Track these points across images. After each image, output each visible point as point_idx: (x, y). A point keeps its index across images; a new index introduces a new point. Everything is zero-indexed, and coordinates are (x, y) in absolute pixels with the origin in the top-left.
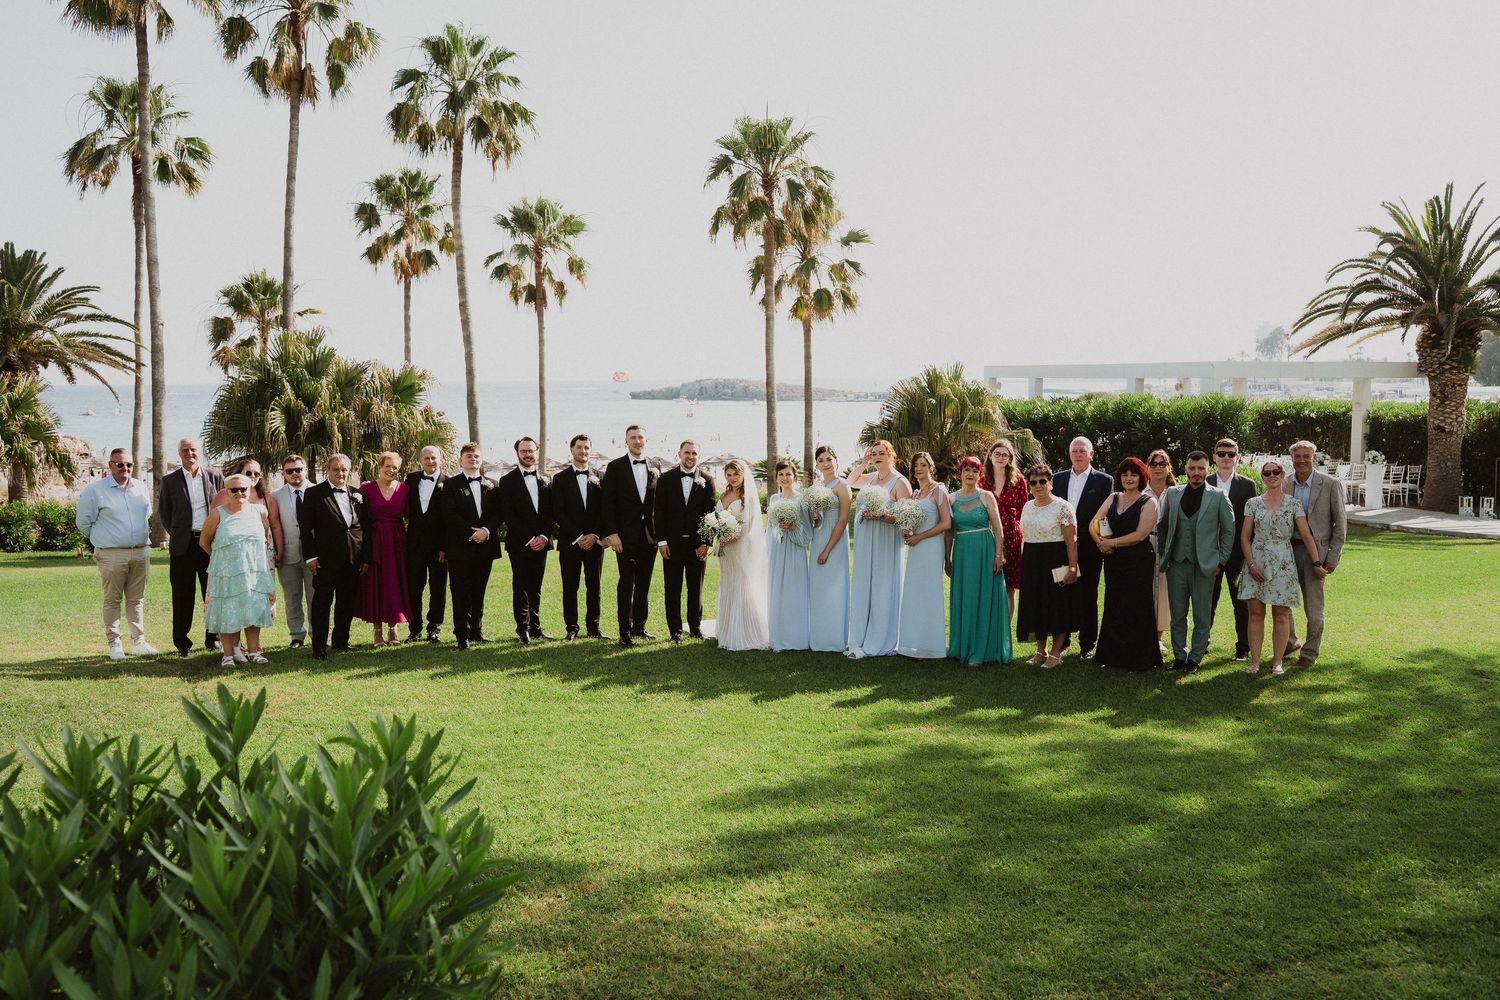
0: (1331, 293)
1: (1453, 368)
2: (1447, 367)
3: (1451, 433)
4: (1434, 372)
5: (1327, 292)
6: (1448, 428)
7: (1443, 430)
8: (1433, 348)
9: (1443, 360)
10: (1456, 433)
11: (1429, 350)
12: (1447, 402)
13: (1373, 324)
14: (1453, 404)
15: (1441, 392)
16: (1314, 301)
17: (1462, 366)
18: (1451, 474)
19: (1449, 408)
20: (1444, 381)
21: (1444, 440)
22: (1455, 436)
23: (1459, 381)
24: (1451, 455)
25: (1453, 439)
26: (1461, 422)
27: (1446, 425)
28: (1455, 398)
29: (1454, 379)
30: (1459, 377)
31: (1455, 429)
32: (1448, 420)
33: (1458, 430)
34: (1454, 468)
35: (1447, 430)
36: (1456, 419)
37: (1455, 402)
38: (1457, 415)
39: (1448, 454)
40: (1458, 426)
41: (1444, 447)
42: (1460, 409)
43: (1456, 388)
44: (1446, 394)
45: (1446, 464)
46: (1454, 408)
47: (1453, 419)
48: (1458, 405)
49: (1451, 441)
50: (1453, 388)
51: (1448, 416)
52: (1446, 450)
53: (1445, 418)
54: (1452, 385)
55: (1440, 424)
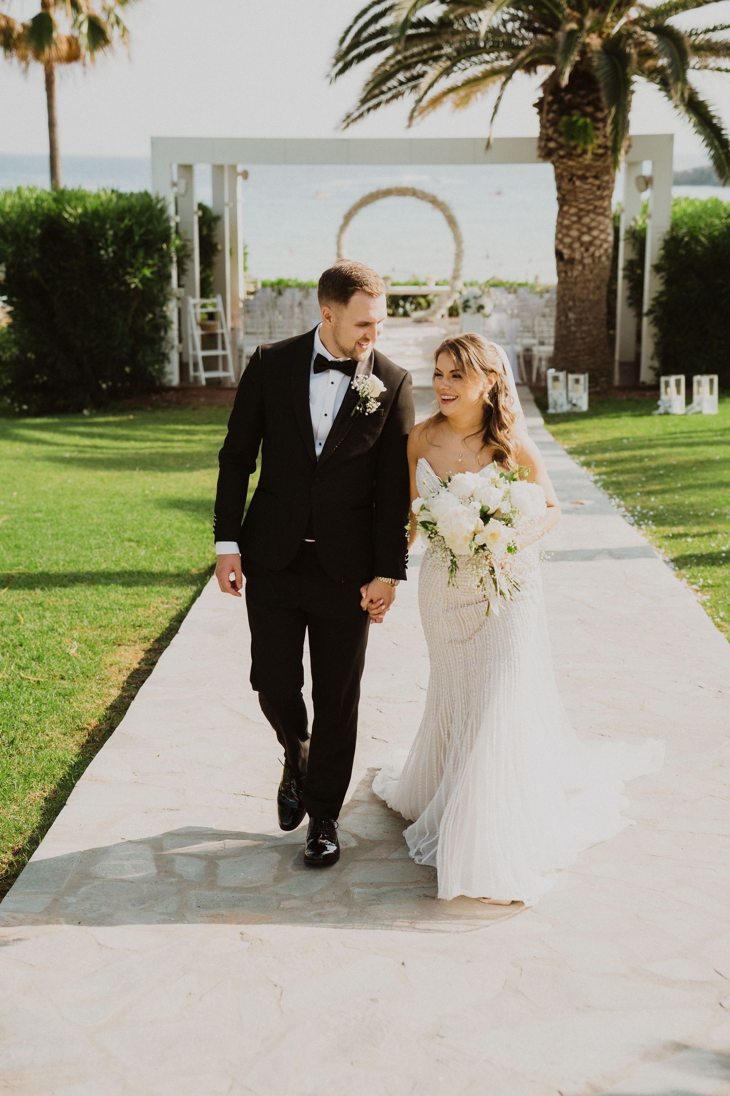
1: (561, 146)
2: (552, 145)
3: (571, 261)
6: (566, 252)
7: (562, 257)
10: (581, 262)
12: (565, 208)
14: (573, 211)
18: (575, 332)
19: (569, 219)
20: (559, 171)
21: (563, 275)
22: (580, 268)
23: (579, 169)
24: (574, 301)
25: (575, 273)
26: (591, 243)
27: (564, 247)
28: (576, 201)
29: (572, 167)
30: (579, 163)
31: (577, 256)
32: (567, 240)
33: (583, 258)
34: (579, 322)
35: (566, 257)
36: (579, 238)
37: (576, 207)
38: (578, 230)
39: (570, 299)
40: (583, 249)
41: (564, 286)
42: (586, 220)
43: (574, 183)
44: (564, 192)
45: (567, 316)
46: (575, 219)
47: (573, 238)
48: (582, 213)
49: (574, 275)
50: (571, 183)
51: (566, 232)
52: (567, 291)
53: (563, 236)
54: (570, 177)
55: (558, 247)
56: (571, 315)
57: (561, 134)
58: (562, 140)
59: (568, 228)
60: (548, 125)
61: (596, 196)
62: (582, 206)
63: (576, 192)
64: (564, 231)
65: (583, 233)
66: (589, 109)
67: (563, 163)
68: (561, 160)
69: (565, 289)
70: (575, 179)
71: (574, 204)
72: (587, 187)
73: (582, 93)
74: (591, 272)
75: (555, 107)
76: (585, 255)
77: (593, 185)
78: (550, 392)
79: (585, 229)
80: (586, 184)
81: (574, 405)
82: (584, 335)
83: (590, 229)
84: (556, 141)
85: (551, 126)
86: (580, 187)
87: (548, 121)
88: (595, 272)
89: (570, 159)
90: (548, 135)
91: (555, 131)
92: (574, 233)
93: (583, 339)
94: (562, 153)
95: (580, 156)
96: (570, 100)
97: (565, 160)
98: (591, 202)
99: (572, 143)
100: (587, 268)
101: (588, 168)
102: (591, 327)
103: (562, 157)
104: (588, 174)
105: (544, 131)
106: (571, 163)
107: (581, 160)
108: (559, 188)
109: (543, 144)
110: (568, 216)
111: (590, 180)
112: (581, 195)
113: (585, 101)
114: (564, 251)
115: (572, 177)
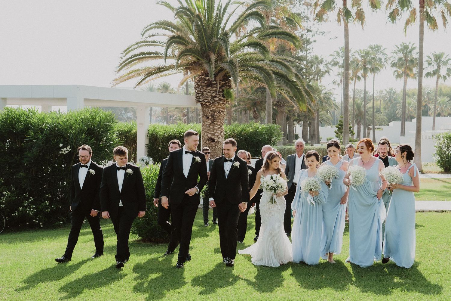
0: (140, 45)
1: (220, 100)
2: (217, 99)
3: (218, 142)
4: (208, 102)
5: (137, 44)
7: (213, 140)
8: (208, 86)
9: (214, 94)
11: (205, 88)
12: (215, 123)
13: (171, 68)
14: (219, 123)
15: (212, 116)
16: (128, 49)
17: (225, 99)
19: (217, 126)
20: (213, 109)
21: (214, 147)
23: (222, 109)
25: (219, 146)
27: (215, 137)
28: (220, 120)
29: (220, 107)
30: (222, 106)
32: (216, 134)
35: (215, 141)
37: (220, 122)
38: (221, 131)
40: (221, 138)
41: (214, 152)
43: (220, 113)
44: (215, 117)
46: (219, 126)
47: (219, 133)
49: (218, 147)
50: (219, 113)
51: (216, 131)
52: (215, 154)
53: (215, 133)
54: (218, 111)
55: (211, 137)
70: (221, 112)
94: (221, 102)
114: (215, 138)
115: (220, 111)
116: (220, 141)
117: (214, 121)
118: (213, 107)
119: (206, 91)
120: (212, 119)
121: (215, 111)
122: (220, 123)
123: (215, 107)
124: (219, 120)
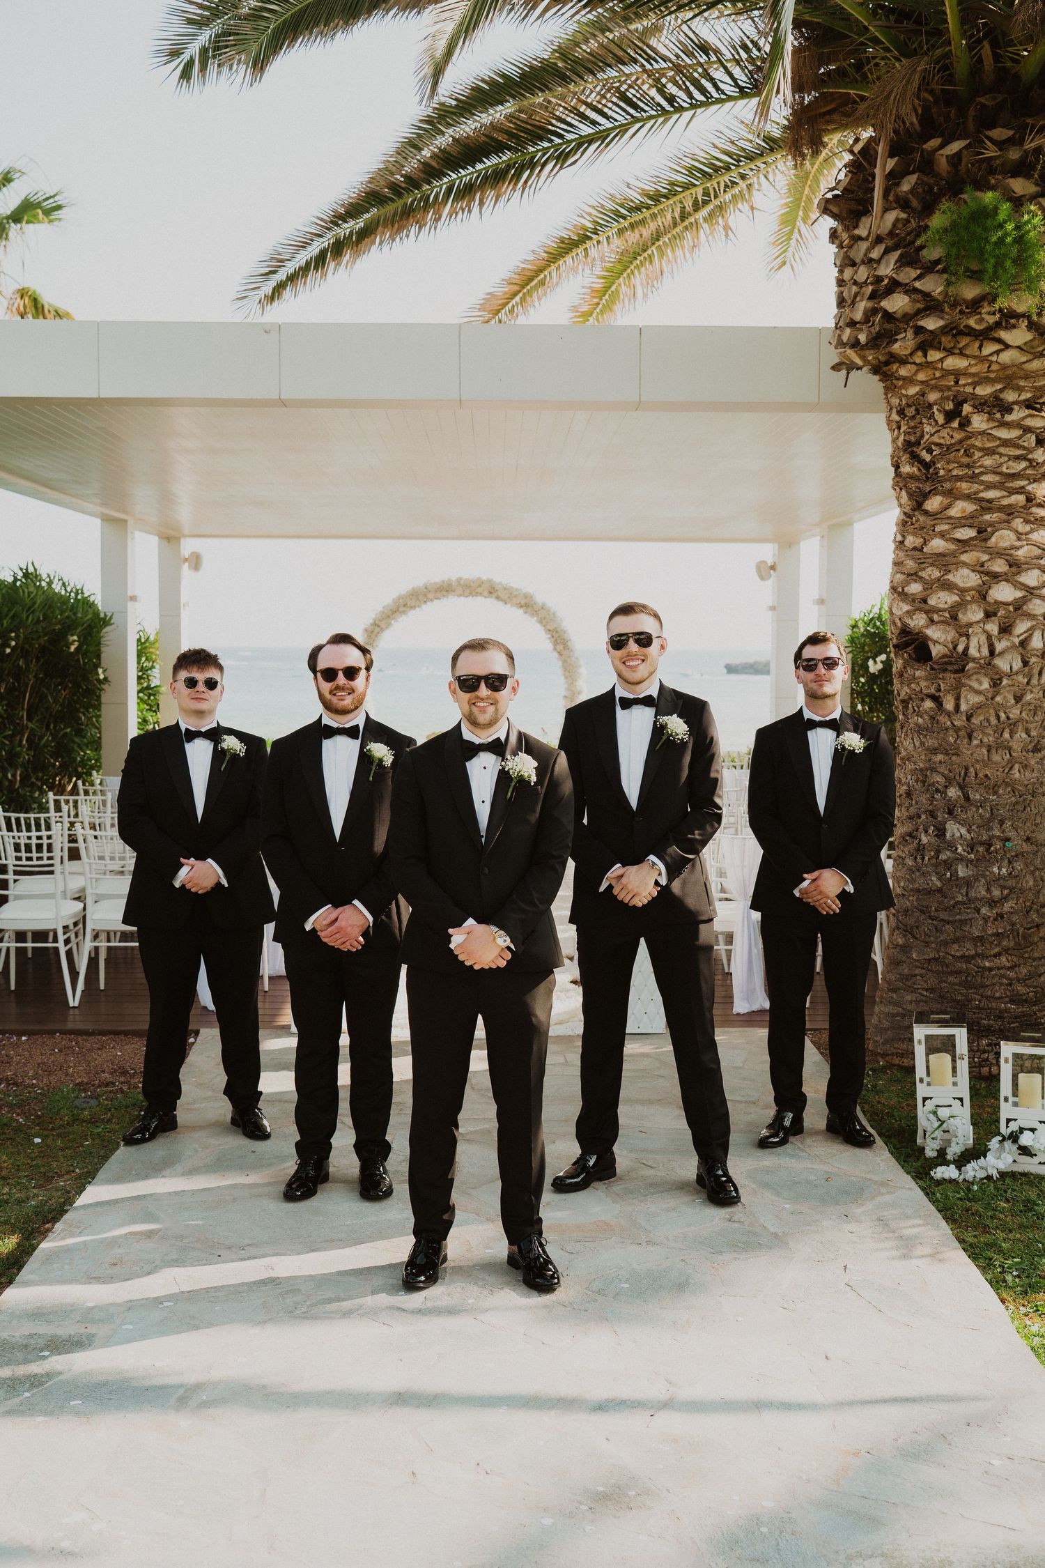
1: (931, 305)
2: (897, 303)
3: (957, 663)
6: (939, 638)
7: (922, 651)
10: (988, 665)
12: (933, 504)
14: (960, 508)
18: (968, 883)
19: (942, 535)
20: (912, 391)
21: (929, 704)
22: (986, 685)
23: (982, 380)
24: (962, 787)
25: (969, 700)
26: (1018, 606)
28: (973, 478)
29: (957, 374)
30: (984, 360)
31: (977, 647)
32: (942, 599)
33: (992, 652)
34: (983, 850)
35: (936, 650)
36: (982, 594)
37: (968, 497)
38: (980, 568)
39: (949, 782)
40: (993, 628)
41: (931, 742)
42: (1003, 538)
43: (965, 423)
44: (928, 458)
45: (941, 832)
46: (966, 533)
47: (963, 591)
48: (987, 517)
49: (963, 707)
50: (955, 424)
51: (936, 574)
52: (940, 757)
53: (929, 586)
54: (950, 406)
55: (908, 621)
56: (954, 830)
57: (929, 269)
58: (933, 285)
59: (945, 562)
60: (875, 254)
61: (1033, 464)
62: (990, 494)
63: (967, 453)
64: (933, 573)
65: (996, 577)
66: (1020, 186)
67: (929, 365)
68: (918, 358)
69: (934, 751)
70: (967, 408)
71: (964, 486)
72: (1004, 434)
73: (1000, 133)
74: (1018, 699)
75: (906, 186)
76: (999, 647)
77: (1027, 430)
78: (921, 1091)
79: (999, 566)
80: (1004, 424)
81: (1025, 1151)
82: (996, 893)
83: (1016, 566)
84: (910, 290)
85: (887, 251)
86: (983, 433)
87: (879, 240)
88: (1029, 697)
89: (950, 352)
90: (879, 279)
91: (903, 262)
92: (966, 578)
93: (992, 903)
94: (932, 324)
95: (986, 335)
96: (955, 159)
97: (934, 355)
98: (1022, 483)
99: (970, 291)
100: (1005, 682)
101: (1009, 377)
102: (1019, 866)
103: (927, 342)
104: (1010, 396)
105: (863, 273)
106: (953, 362)
107: (989, 348)
108: (910, 448)
109: (862, 306)
110: (941, 527)
111: (1017, 414)
112: (988, 462)
113: (1014, 154)
114: (932, 633)
115: (959, 404)
116: (973, 652)
117: (926, 496)
118: (909, 381)
119: (852, 254)
120: (912, 477)
121: (922, 408)
122: (970, 507)
123: (921, 376)
124: (960, 478)
